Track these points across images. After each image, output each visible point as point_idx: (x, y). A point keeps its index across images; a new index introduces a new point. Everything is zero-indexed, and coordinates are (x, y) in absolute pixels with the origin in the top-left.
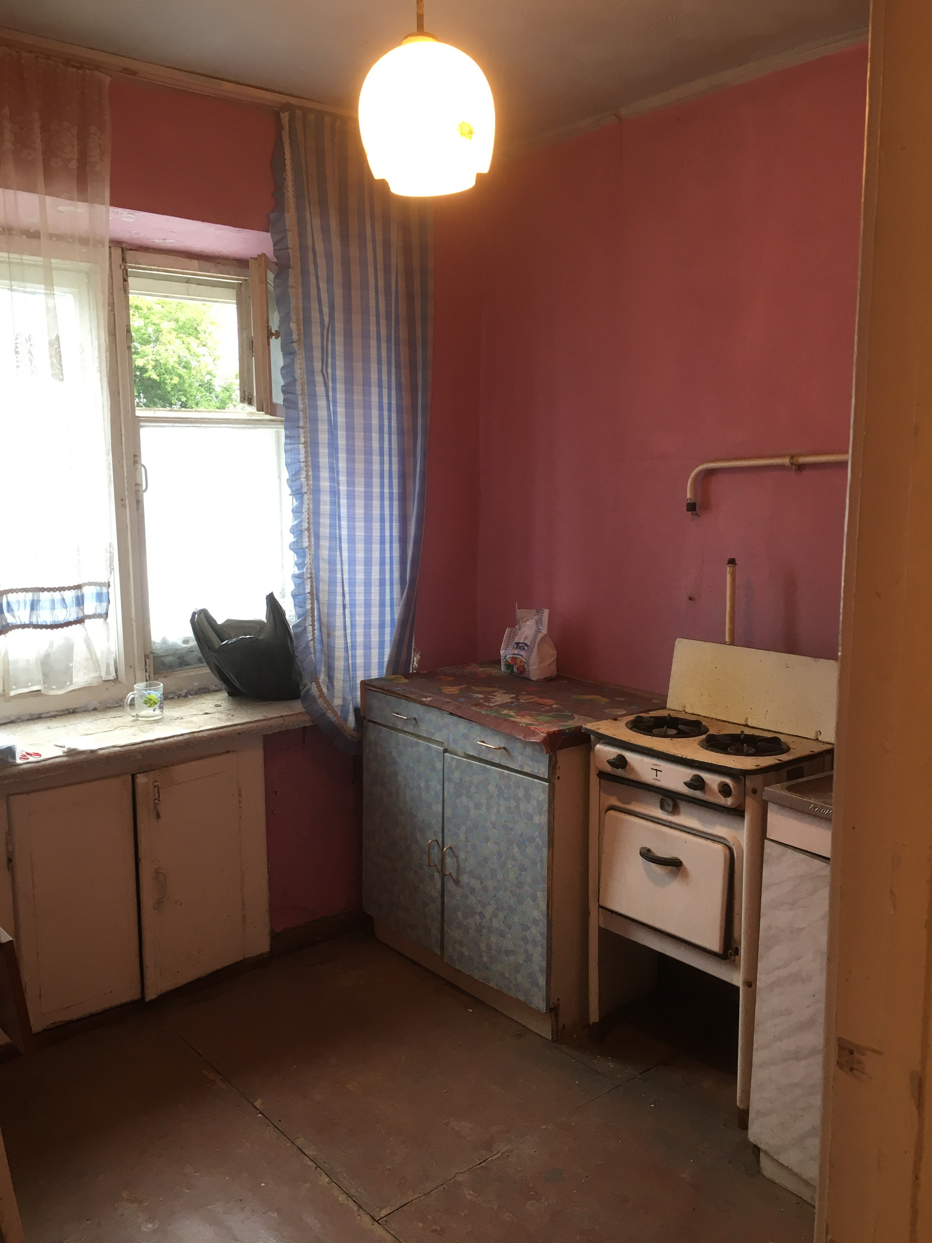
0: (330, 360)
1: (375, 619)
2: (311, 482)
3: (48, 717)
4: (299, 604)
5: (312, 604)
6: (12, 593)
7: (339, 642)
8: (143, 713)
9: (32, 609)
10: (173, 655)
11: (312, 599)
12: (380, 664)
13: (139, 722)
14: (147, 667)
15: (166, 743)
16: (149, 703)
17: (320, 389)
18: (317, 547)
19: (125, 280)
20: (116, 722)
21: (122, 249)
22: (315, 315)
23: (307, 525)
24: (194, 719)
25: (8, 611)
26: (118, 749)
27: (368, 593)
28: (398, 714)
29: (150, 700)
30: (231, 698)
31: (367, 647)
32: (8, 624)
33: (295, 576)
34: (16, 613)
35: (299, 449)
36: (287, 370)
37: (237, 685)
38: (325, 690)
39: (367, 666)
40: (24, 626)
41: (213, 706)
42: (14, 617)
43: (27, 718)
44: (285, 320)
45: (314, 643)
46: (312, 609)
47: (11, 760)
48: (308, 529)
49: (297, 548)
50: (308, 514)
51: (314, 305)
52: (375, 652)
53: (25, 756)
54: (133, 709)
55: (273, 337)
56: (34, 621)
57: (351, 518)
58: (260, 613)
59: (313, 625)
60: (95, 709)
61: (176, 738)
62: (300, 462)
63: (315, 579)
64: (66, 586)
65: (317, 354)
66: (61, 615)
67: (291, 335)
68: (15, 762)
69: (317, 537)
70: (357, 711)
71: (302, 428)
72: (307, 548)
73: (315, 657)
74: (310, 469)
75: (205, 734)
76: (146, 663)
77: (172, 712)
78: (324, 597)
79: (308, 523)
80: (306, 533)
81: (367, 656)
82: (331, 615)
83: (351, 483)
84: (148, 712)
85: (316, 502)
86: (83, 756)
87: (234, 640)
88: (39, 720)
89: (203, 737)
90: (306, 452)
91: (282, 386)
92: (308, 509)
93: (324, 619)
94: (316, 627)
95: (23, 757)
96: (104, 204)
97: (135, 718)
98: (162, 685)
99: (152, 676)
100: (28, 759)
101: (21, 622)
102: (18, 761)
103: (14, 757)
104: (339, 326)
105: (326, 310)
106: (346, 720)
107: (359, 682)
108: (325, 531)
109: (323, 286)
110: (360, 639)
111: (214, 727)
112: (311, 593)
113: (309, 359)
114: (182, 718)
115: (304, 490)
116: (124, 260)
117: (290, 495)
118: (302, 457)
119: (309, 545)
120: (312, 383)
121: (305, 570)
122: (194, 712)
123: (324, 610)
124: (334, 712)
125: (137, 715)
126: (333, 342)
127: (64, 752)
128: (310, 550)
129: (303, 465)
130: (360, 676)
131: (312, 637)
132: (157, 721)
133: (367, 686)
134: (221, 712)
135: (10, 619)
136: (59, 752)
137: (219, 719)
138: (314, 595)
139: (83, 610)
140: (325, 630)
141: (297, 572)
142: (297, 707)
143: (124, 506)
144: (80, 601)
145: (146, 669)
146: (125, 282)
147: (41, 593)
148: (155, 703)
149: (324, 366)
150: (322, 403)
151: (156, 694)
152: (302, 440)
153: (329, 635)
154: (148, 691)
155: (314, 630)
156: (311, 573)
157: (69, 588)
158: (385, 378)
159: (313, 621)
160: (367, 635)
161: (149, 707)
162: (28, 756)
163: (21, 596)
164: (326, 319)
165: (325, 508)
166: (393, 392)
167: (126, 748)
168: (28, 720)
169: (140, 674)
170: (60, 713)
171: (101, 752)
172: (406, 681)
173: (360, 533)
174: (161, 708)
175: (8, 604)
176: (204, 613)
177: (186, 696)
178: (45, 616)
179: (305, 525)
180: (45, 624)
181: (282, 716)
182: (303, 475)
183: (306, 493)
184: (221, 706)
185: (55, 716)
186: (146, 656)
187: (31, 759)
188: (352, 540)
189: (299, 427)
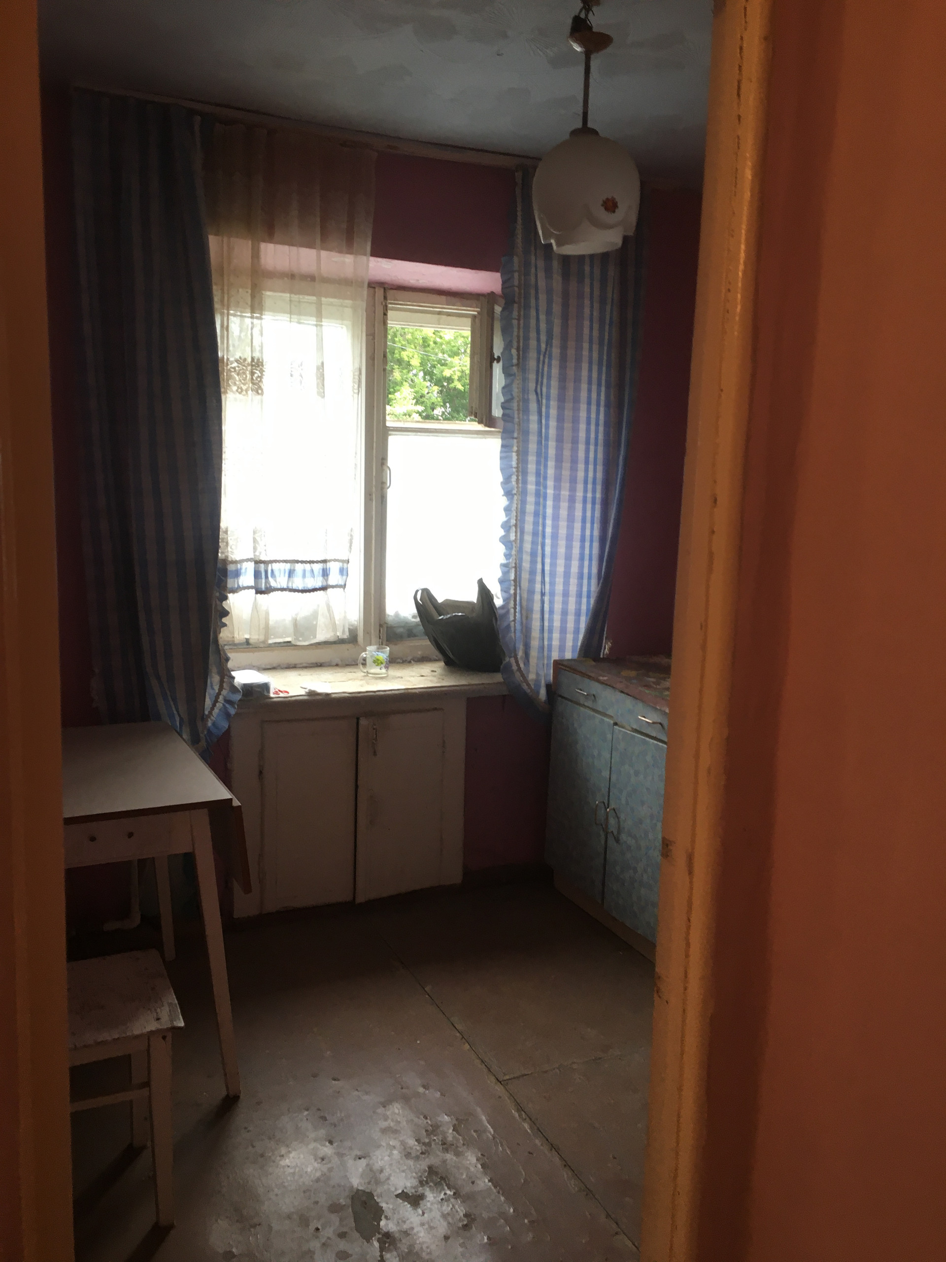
0: (545, 381)
1: (572, 607)
2: (520, 485)
3: (299, 668)
4: (504, 590)
5: (515, 590)
6: (276, 563)
7: (536, 624)
8: (372, 671)
9: (290, 576)
10: (403, 627)
11: (515, 586)
12: (574, 647)
13: (367, 677)
14: (381, 635)
15: (385, 695)
16: (377, 662)
17: (533, 406)
18: (522, 540)
19: (385, 314)
20: (351, 675)
21: (385, 289)
22: (533, 343)
23: (515, 522)
24: (412, 679)
25: (272, 577)
26: (347, 695)
27: (566, 583)
28: (581, 690)
29: (378, 660)
30: (446, 667)
31: (563, 631)
32: (271, 586)
33: (503, 565)
34: (278, 579)
35: (511, 457)
36: (506, 389)
37: (451, 656)
38: (522, 665)
39: (562, 648)
40: (282, 590)
41: (430, 671)
42: (276, 581)
43: (285, 666)
44: (508, 347)
45: (515, 625)
46: (515, 594)
47: (266, 694)
48: (516, 526)
49: (505, 540)
50: (516, 513)
51: (533, 335)
52: (570, 637)
53: (277, 692)
54: (365, 667)
55: (495, 362)
56: (290, 586)
57: (556, 518)
58: (471, 596)
59: (515, 608)
60: (337, 665)
61: (393, 692)
62: (512, 468)
63: (518, 568)
64: (315, 560)
65: (532, 376)
66: (311, 583)
67: (512, 359)
68: (269, 696)
69: (522, 532)
70: (548, 687)
71: (516, 438)
72: (513, 541)
73: (515, 637)
74: (520, 474)
75: (417, 691)
76: (380, 630)
77: (394, 672)
78: (525, 584)
79: (516, 520)
80: (514, 528)
81: (563, 640)
82: (530, 600)
83: (557, 488)
84: (376, 670)
85: (523, 502)
86: (320, 697)
87: (449, 616)
88: (294, 669)
89: (416, 693)
90: (518, 460)
91: (502, 403)
92: (517, 508)
93: (524, 603)
94: (517, 610)
95: (276, 693)
96: (365, 255)
97: (365, 674)
98: (388, 649)
99: (384, 643)
100: (279, 694)
101: (281, 586)
102: (272, 695)
103: (268, 691)
104: (556, 351)
105: (543, 338)
106: (538, 693)
107: (552, 661)
108: (529, 527)
109: (543, 317)
110: (557, 624)
111: (426, 686)
112: (515, 580)
113: (525, 380)
114: (402, 678)
115: (514, 492)
116: (385, 298)
117: (503, 496)
118: (514, 464)
119: (515, 539)
120: (526, 401)
121: (511, 560)
122: (413, 674)
123: (525, 595)
124: (528, 685)
125: (367, 671)
126: (550, 366)
127: (306, 693)
128: (516, 543)
129: (514, 470)
130: (555, 656)
131: (513, 619)
132: (382, 678)
133: (559, 665)
134: (434, 676)
135: (273, 584)
136: (303, 692)
137: (431, 681)
138: (517, 581)
139: (327, 580)
140: (524, 613)
141: (504, 561)
142: (498, 678)
143: (371, 500)
144: (325, 573)
145: (380, 637)
146: (385, 316)
147: (296, 564)
148: (382, 663)
149: (539, 387)
150: (534, 418)
151: (383, 656)
152: (515, 448)
153: (527, 618)
154: (377, 653)
155: (515, 612)
156: (515, 564)
157: (317, 562)
158: (594, 396)
159: (515, 605)
160: (564, 621)
161: (377, 666)
162: (279, 692)
163: (282, 565)
164: (543, 346)
165: (530, 508)
166: (602, 409)
167: (353, 695)
168: (286, 668)
169: (374, 640)
170: (311, 665)
171: (333, 696)
172: (593, 663)
173: (563, 532)
174: (387, 667)
175: (272, 571)
176: (426, 593)
177: (410, 662)
178: (298, 583)
179: (513, 522)
180: (297, 589)
181: (483, 684)
182: (514, 478)
183: (515, 494)
184: (435, 672)
185: (306, 667)
186: (381, 626)
187: (281, 695)
188: (555, 536)
189: (513, 438)
